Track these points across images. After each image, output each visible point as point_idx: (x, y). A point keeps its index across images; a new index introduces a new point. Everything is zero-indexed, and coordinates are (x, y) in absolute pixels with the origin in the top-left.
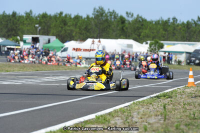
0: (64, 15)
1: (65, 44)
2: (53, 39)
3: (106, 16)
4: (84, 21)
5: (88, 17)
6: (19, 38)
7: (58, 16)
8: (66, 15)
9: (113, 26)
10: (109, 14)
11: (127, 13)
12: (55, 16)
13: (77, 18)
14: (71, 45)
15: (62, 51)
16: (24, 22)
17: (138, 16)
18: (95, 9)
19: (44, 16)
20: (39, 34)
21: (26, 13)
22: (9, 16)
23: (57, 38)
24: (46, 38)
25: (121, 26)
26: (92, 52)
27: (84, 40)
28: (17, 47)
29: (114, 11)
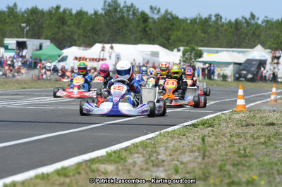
0: (61, 10)
1: (63, 51)
2: (47, 44)
3: (121, 11)
4: (90, 19)
5: (96, 13)
7: (54, 11)
8: (65, 11)
9: (131, 26)
10: (125, 9)
11: (151, 8)
12: (50, 12)
13: (81, 14)
14: (72, 52)
15: (59, 61)
16: (5, 19)
17: (166, 11)
18: (105, 2)
19: (34, 11)
20: (27, 37)
21: (9, 8)
23: (51, 42)
24: (36, 42)
25: (142, 25)
27: (90, 45)
29: (132, 4)
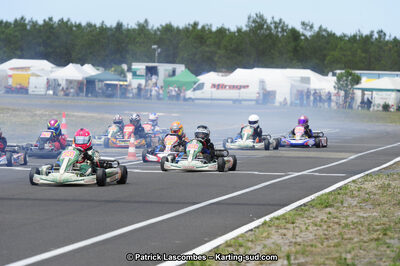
0: (199, 27)
1: (199, 77)
2: (181, 68)
3: (269, 28)
4: (233, 36)
5: (239, 30)
6: (125, 67)
7: (191, 29)
8: (203, 27)
9: (280, 45)
10: (273, 26)
11: (303, 24)
12: (186, 30)
13: (222, 31)
14: (209, 78)
15: (195, 90)
16: (135, 38)
17: (320, 27)
18: (249, 17)
19: (168, 29)
20: (158, 61)
21: (139, 25)
22: (110, 29)
23: (186, 67)
24: (170, 67)
25: (293, 44)
26: (242, 90)
27: (231, 70)
28: (121, 83)
29: (280, 20)
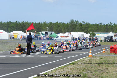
1: (58, 35)
2: (53, 33)
3: (75, 23)
4: (66, 25)
5: (68, 23)
6: (40, 33)
8: (59, 23)
9: (77, 27)
11: (83, 22)
12: (55, 23)
13: (64, 24)
14: (60, 35)
15: (56, 38)
16: (43, 26)
17: (87, 22)
18: (70, 20)
19: (51, 23)
20: (48, 31)
21: (44, 23)
22: (37, 24)
23: (55, 32)
24: (50, 32)
25: (80, 27)
26: (68, 37)
27: (65, 33)
28: (39, 36)
29: (77, 21)
